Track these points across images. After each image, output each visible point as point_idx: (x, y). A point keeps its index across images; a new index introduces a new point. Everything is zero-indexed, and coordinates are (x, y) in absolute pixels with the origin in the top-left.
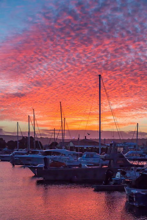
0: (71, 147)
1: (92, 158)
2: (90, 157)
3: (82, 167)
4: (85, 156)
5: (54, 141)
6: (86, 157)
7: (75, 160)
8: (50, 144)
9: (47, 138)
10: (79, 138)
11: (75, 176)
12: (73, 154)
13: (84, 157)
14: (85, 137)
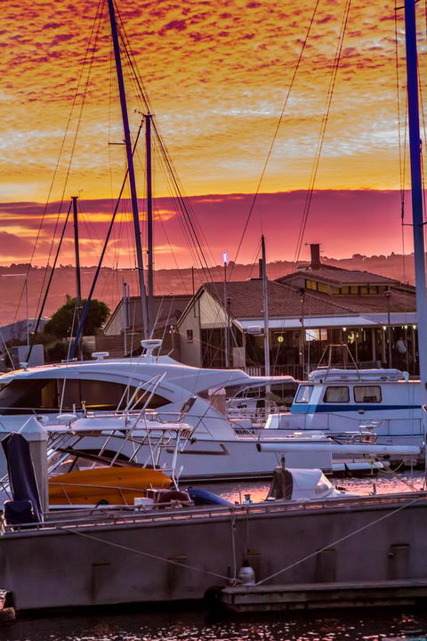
0: (205, 333)
1: (369, 414)
2: (352, 403)
3: (298, 497)
4: (315, 397)
5: (74, 295)
6: (319, 409)
7: (237, 432)
8: (47, 318)
9: (27, 267)
10: (262, 262)
11: (249, 571)
12: (223, 392)
13: (307, 409)
14: (315, 249)
